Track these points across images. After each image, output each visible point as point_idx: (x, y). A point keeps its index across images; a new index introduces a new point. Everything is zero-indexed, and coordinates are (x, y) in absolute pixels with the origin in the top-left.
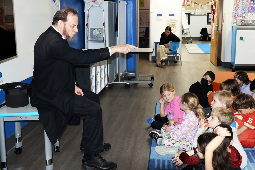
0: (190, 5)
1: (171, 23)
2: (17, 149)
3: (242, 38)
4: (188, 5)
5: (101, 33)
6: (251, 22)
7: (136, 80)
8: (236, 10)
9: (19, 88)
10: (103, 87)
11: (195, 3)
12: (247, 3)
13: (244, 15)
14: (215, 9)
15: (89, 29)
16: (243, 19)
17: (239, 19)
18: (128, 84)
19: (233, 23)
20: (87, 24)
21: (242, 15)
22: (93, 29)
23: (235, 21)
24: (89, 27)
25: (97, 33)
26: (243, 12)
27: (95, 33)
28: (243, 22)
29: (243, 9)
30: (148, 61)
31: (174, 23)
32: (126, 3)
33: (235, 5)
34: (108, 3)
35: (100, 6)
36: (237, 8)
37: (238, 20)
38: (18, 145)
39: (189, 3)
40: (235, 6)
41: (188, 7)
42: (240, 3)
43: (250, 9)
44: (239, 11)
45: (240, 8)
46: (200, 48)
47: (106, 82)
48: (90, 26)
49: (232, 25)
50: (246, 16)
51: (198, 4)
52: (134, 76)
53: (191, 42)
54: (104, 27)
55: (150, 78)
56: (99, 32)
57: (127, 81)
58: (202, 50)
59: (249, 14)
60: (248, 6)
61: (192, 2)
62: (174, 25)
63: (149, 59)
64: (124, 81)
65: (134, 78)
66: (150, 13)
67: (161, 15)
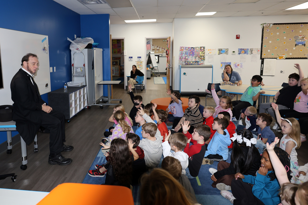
0: (158, 50)
1: (139, 63)
2: (9, 150)
3: (185, 74)
5: (82, 71)
6: (192, 63)
7: (108, 103)
8: (182, 54)
9: (7, 109)
10: (82, 108)
11: (162, 48)
12: (189, 49)
13: (187, 58)
14: (168, 53)
15: (74, 68)
16: (187, 60)
17: (183, 60)
18: (102, 106)
19: (179, 63)
20: (73, 64)
21: (185, 57)
22: (77, 68)
23: (181, 62)
24: (74, 66)
25: (80, 71)
26: (186, 55)
27: (79, 70)
28: (186, 62)
29: (186, 54)
30: (123, 90)
31: (141, 63)
32: (102, 50)
33: (180, 51)
34: (87, 50)
35: (81, 52)
36: (182, 53)
37: (183, 61)
38: (10, 147)
39: (158, 48)
40: (181, 52)
41: (157, 51)
42: (184, 49)
43: (191, 53)
44: (184, 55)
45: (184, 53)
46: (163, 80)
47: (86, 105)
49: (179, 64)
50: (188, 58)
51: (165, 49)
52: (107, 100)
53: (159, 76)
54: (85, 67)
55: (119, 102)
57: (101, 104)
58: (164, 81)
59: (190, 57)
60: (189, 52)
61: (160, 47)
62: (141, 64)
63: (124, 88)
64: (99, 104)
65: (107, 102)
66: (124, 56)
67: (132, 57)
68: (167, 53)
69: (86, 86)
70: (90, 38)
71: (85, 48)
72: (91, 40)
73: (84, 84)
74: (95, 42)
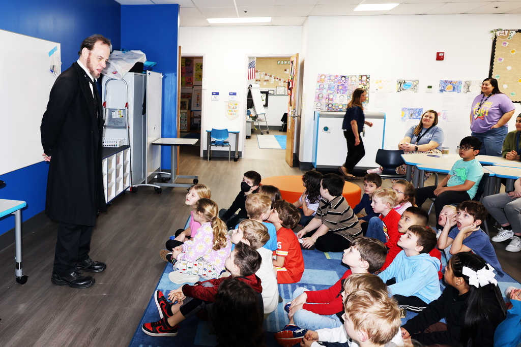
0: (268, 81)
1: (232, 105)
3: (326, 129)
4: (265, 81)
5: (122, 116)
6: (340, 107)
7: (171, 183)
8: (321, 89)
10: (121, 190)
11: (275, 78)
12: (336, 80)
13: (331, 97)
14: (292, 88)
15: (107, 110)
16: (330, 102)
17: (324, 101)
18: (159, 187)
19: (315, 107)
20: (105, 103)
21: (328, 96)
22: (112, 110)
23: (319, 105)
24: (107, 107)
25: (118, 116)
26: (329, 92)
27: (115, 115)
28: (330, 106)
29: (329, 88)
30: (198, 157)
31: (236, 104)
32: (162, 77)
33: (318, 82)
34: (134, 75)
35: (122, 79)
36: (322, 86)
37: (323, 104)
39: (267, 78)
40: (319, 84)
41: (265, 83)
42: (326, 79)
43: (340, 88)
44: (325, 91)
45: (326, 86)
46: (277, 141)
47: (128, 184)
48: (109, 106)
49: (314, 110)
50: (334, 98)
51: (280, 80)
52: (168, 176)
53: (268, 133)
54: (128, 108)
55: (192, 181)
56: (120, 114)
57: (157, 183)
58: (279, 144)
59: (338, 95)
60: (337, 84)
61: (271, 76)
62: (236, 108)
63: (199, 155)
64: (153, 184)
65: (168, 180)
66: (203, 91)
67: (217, 94)
68: (290, 86)
69: (129, 146)
70: (139, 52)
71: (130, 71)
72: (141, 55)
73: (126, 143)
74: (148, 60)
